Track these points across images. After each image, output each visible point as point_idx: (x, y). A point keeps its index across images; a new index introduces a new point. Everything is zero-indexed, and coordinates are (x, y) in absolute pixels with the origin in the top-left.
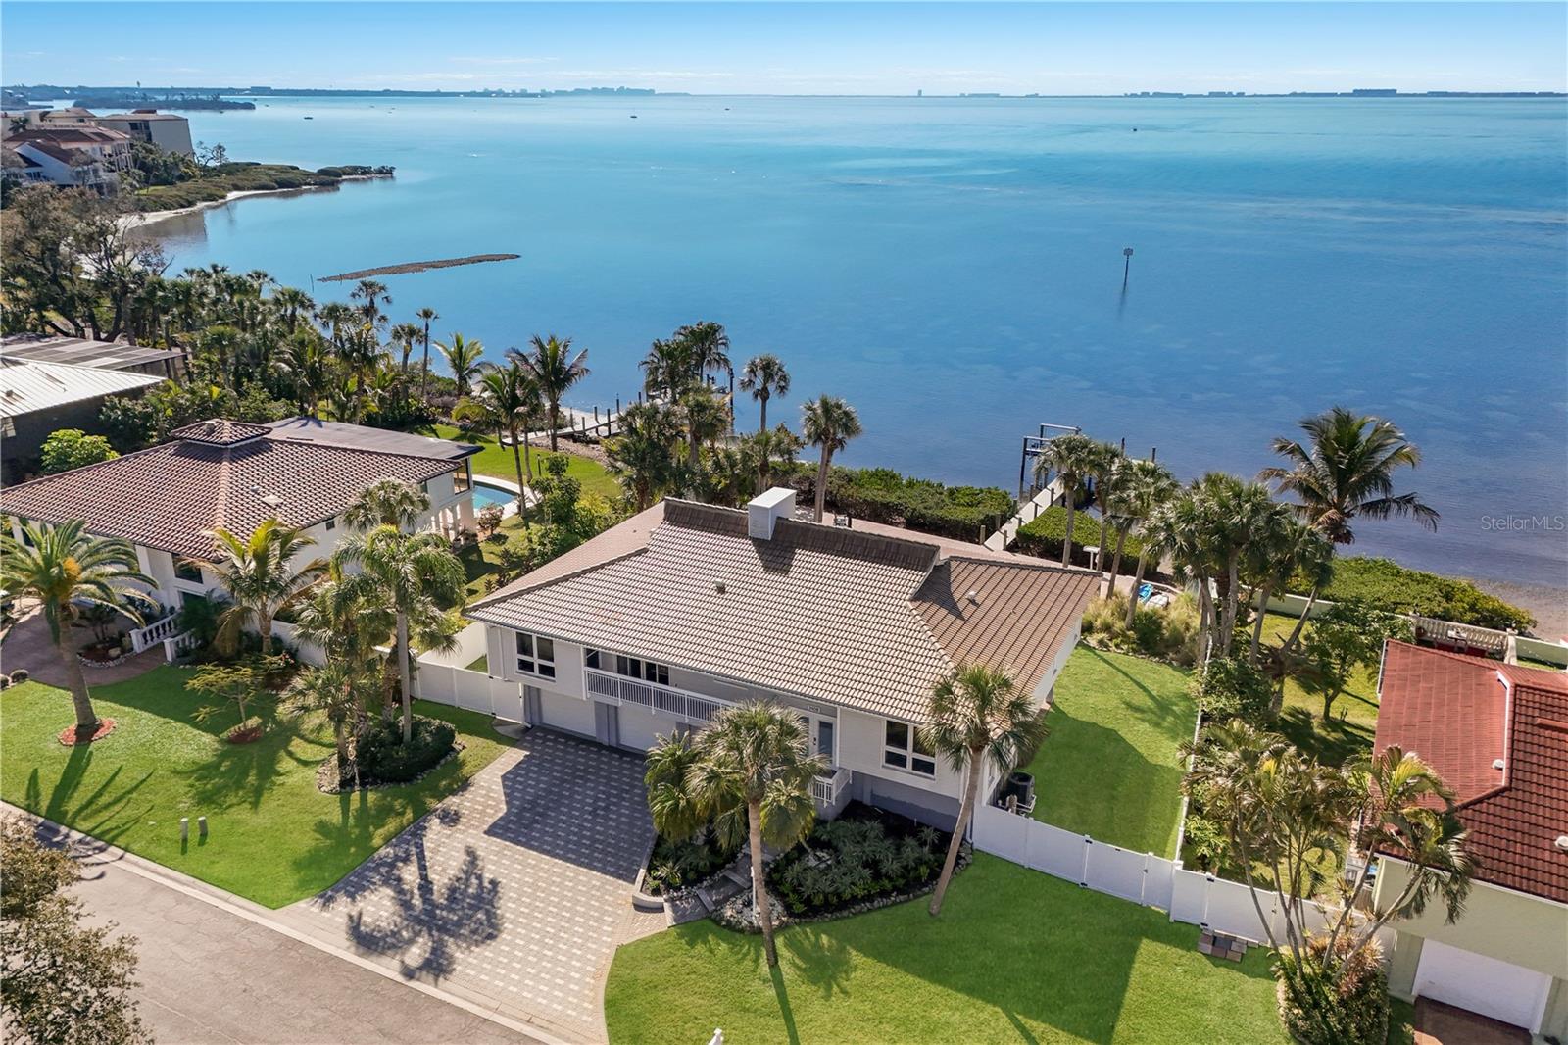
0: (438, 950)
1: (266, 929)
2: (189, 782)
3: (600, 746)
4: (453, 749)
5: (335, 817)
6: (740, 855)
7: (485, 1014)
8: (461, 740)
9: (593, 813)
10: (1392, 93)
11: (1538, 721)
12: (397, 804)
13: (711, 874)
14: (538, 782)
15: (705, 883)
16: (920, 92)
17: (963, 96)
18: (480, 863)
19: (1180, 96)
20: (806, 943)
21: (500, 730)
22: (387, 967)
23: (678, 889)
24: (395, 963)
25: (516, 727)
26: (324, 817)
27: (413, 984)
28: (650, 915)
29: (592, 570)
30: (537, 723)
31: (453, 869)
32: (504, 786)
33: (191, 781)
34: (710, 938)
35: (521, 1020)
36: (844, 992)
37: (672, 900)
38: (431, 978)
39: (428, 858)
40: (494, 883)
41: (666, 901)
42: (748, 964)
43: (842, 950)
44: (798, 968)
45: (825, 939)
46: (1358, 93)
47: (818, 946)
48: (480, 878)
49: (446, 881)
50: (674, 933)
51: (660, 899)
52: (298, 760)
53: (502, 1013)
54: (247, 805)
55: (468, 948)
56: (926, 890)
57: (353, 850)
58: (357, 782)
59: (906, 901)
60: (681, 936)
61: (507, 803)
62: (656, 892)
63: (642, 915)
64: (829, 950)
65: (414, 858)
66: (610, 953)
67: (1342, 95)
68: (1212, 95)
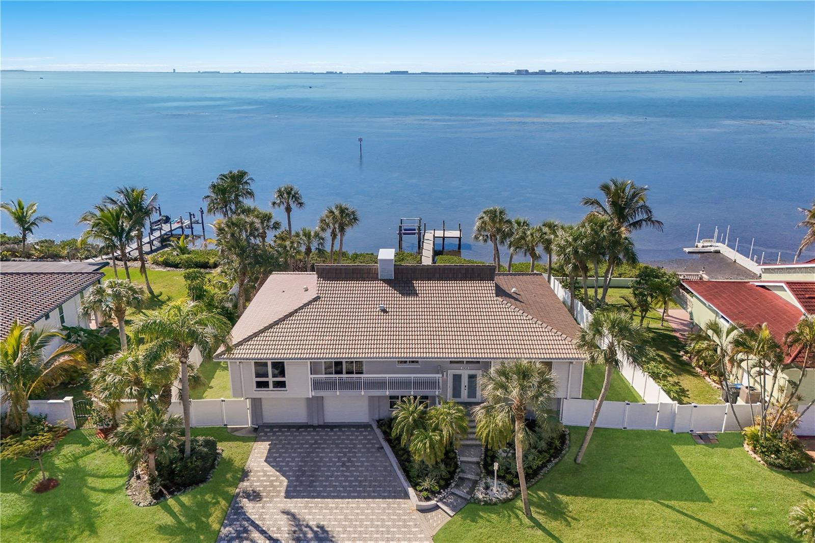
2: (22, 531)
3: (314, 427)
4: (218, 454)
5: (169, 520)
6: (459, 463)
8: (220, 446)
9: (343, 465)
10: (406, 73)
11: (807, 296)
12: (208, 497)
13: (452, 478)
14: (293, 458)
15: (453, 485)
16: (174, 70)
17: (199, 72)
18: (300, 517)
19: (313, 73)
20: (535, 500)
21: (236, 434)
23: (439, 493)
25: (247, 429)
26: (157, 522)
28: (433, 513)
29: (291, 314)
30: (260, 423)
31: (285, 527)
32: (273, 466)
33: (23, 529)
34: (482, 514)
36: (574, 519)
37: (441, 500)
39: (261, 525)
40: (322, 528)
41: (437, 502)
42: (514, 520)
43: (554, 496)
44: (543, 514)
45: (541, 494)
46: (392, 73)
47: (541, 499)
48: (307, 526)
49: (287, 535)
50: (459, 518)
51: (433, 502)
52: (103, 491)
54: (87, 533)
56: (564, 452)
57: (202, 537)
58: (165, 492)
59: (560, 460)
60: (464, 519)
61: (283, 475)
62: (428, 499)
63: (429, 515)
64: (548, 499)
65: (251, 528)
67: (386, 74)
68: (328, 73)
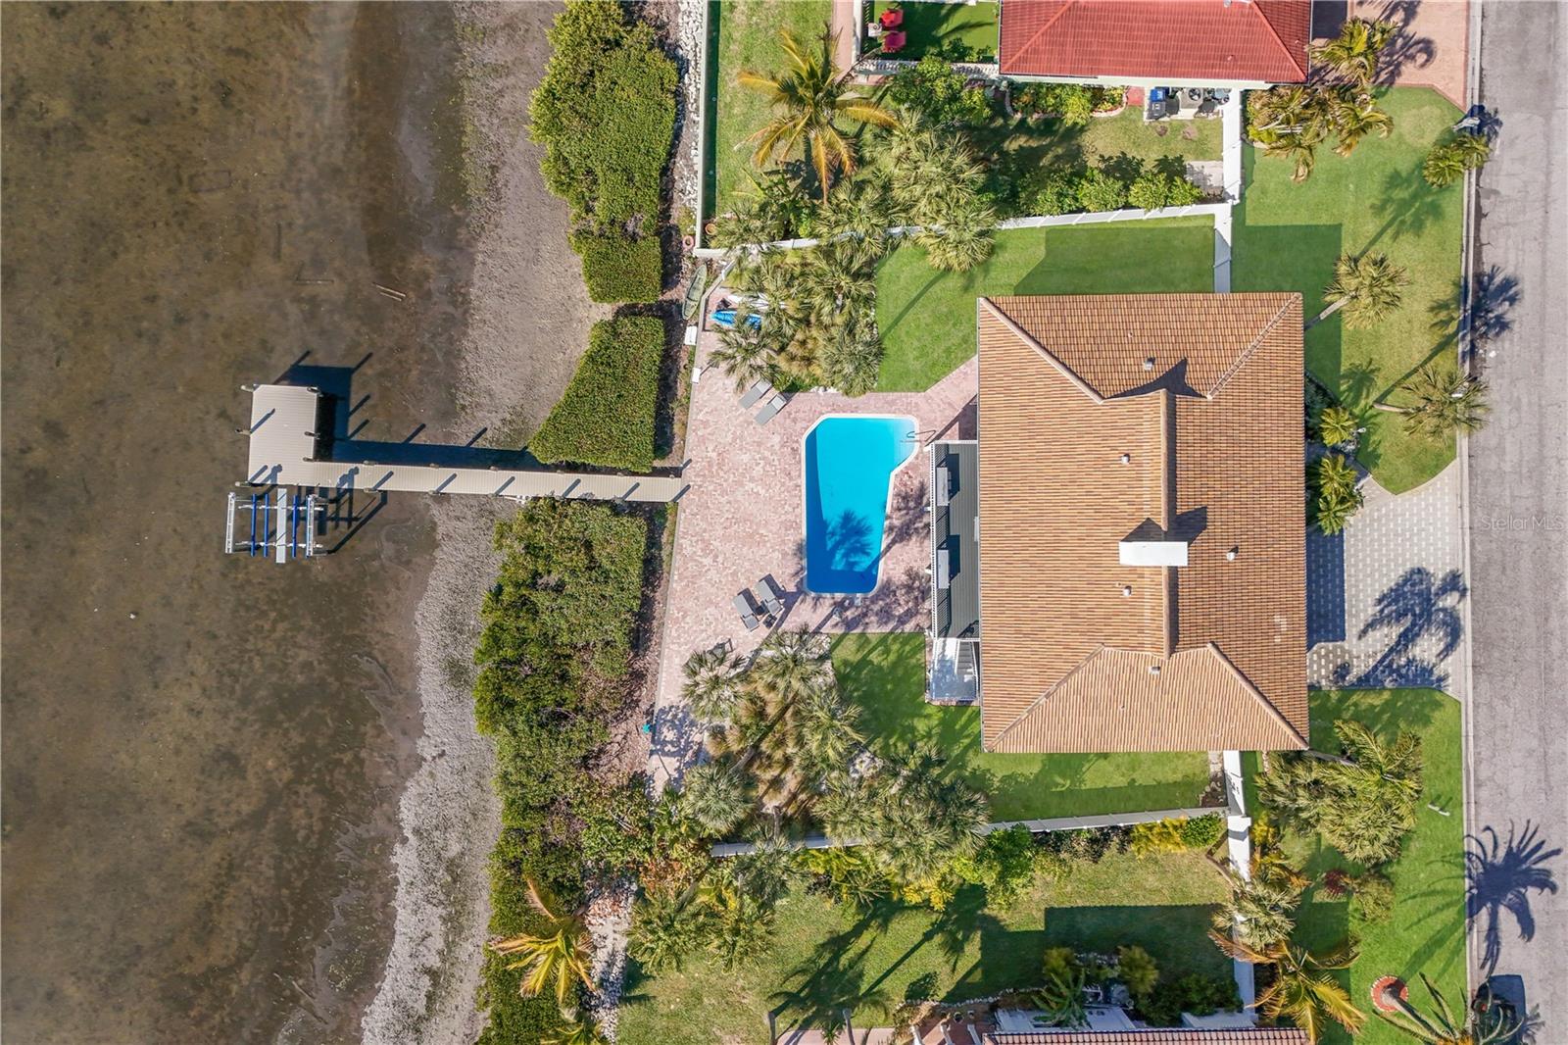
0: (1444, 590)
1: (1474, 693)
7: (1468, 531)
18: (1370, 620)
20: (1351, 395)
22: (1465, 611)
24: (1460, 606)
27: (1468, 586)
31: (1383, 631)
34: (1370, 450)
35: (1462, 511)
36: (1370, 363)
38: (1461, 579)
40: (1381, 599)
43: (1344, 377)
44: (1368, 393)
45: (1343, 388)
47: (1350, 389)
49: (1395, 628)
50: (1375, 471)
53: (1463, 524)
55: (1433, 575)
60: (1375, 466)
64: (1348, 382)
66: (1399, 498)
